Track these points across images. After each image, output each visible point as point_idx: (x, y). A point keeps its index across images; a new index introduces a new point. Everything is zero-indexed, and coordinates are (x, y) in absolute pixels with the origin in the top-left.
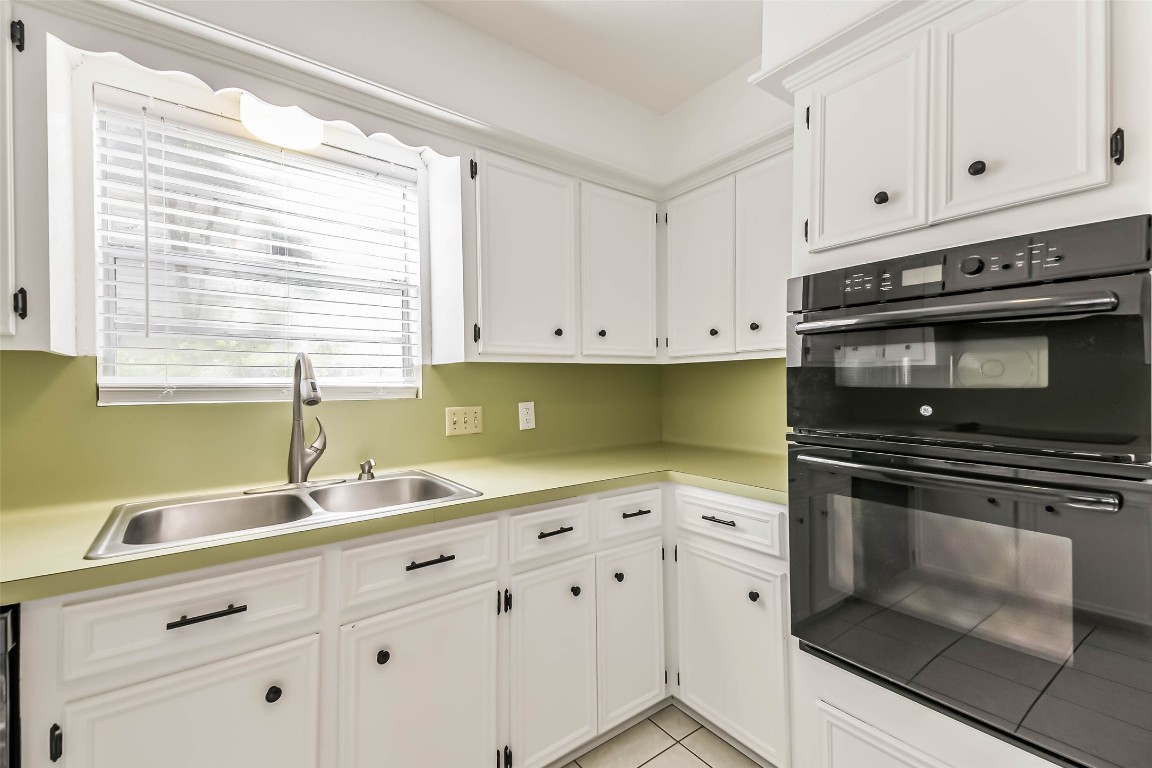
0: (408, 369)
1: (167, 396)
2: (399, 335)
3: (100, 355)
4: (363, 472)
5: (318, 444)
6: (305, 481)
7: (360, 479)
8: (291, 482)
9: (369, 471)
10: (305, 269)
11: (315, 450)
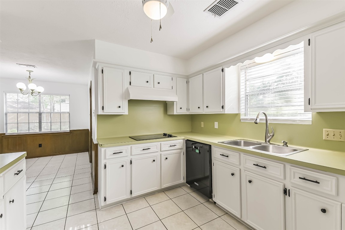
1: (249, 120)
3: (242, 113)
4: (284, 144)
5: (272, 134)
6: (269, 142)
7: (283, 146)
9: (286, 144)
11: (271, 136)
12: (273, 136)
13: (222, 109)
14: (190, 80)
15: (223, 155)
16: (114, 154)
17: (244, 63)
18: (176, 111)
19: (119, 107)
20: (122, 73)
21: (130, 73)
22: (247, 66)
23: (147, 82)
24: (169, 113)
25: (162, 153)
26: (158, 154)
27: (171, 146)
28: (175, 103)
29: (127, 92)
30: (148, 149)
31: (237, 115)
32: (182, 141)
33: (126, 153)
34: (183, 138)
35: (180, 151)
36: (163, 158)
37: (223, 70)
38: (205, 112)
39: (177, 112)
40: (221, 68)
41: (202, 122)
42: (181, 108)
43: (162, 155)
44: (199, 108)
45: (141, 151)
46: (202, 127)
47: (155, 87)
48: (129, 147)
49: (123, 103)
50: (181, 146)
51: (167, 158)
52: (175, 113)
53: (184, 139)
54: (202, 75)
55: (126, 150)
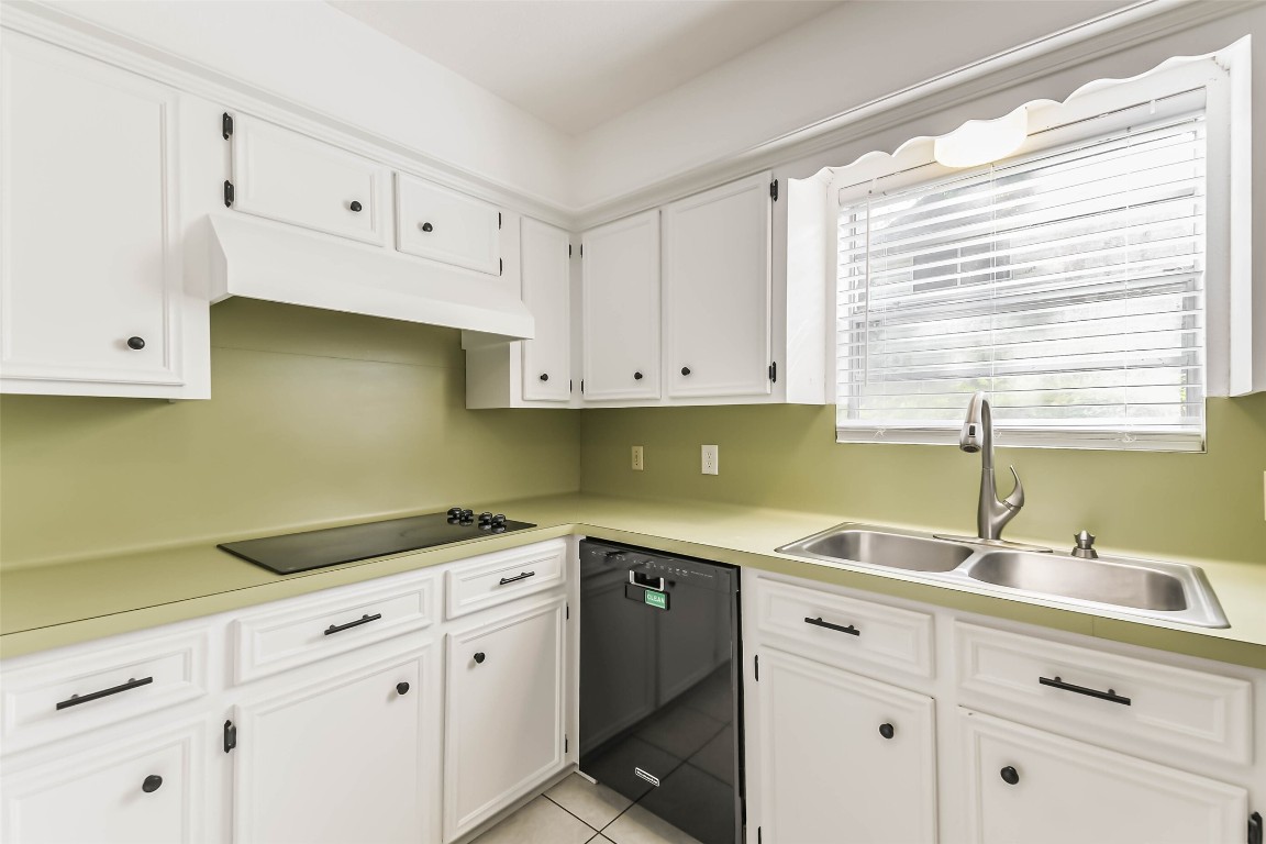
0: (1188, 405)
1: (879, 437)
2: (1178, 353)
3: (842, 402)
4: (1080, 546)
5: (1012, 500)
6: (997, 537)
7: (1074, 554)
8: (980, 536)
9: (1088, 547)
10: (1029, 290)
11: (1009, 506)
12: (1018, 508)
13: (769, 381)
14: (587, 240)
15: (819, 622)
16: (60, 706)
17: (894, 155)
18: (524, 391)
19: (136, 343)
20: (162, 108)
21: (228, 126)
22: (874, 186)
23: (355, 207)
24: (476, 402)
25: (454, 630)
26: (432, 640)
27: (503, 582)
28: (513, 345)
29: (206, 248)
30: (366, 619)
31: (817, 413)
32: (560, 544)
33: (187, 676)
34: (566, 529)
35: (551, 600)
36: (461, 656)
37: (774, 190)
38: (674, 398)
39: (528, 396)
40: (765, 180)
41: (634, 448)
42: (544, 378)
43: (454, 646)
44: (638, 376)
45: (311, 641)
46: (635, 467)
47: (403, 245)
48: (215, 628)
49: (172, 317)
50: (557, 574)
51: (480, 658)
52: (516, 402)
53: (569, 536)
54: (656, 212)
55: (187, 655)
